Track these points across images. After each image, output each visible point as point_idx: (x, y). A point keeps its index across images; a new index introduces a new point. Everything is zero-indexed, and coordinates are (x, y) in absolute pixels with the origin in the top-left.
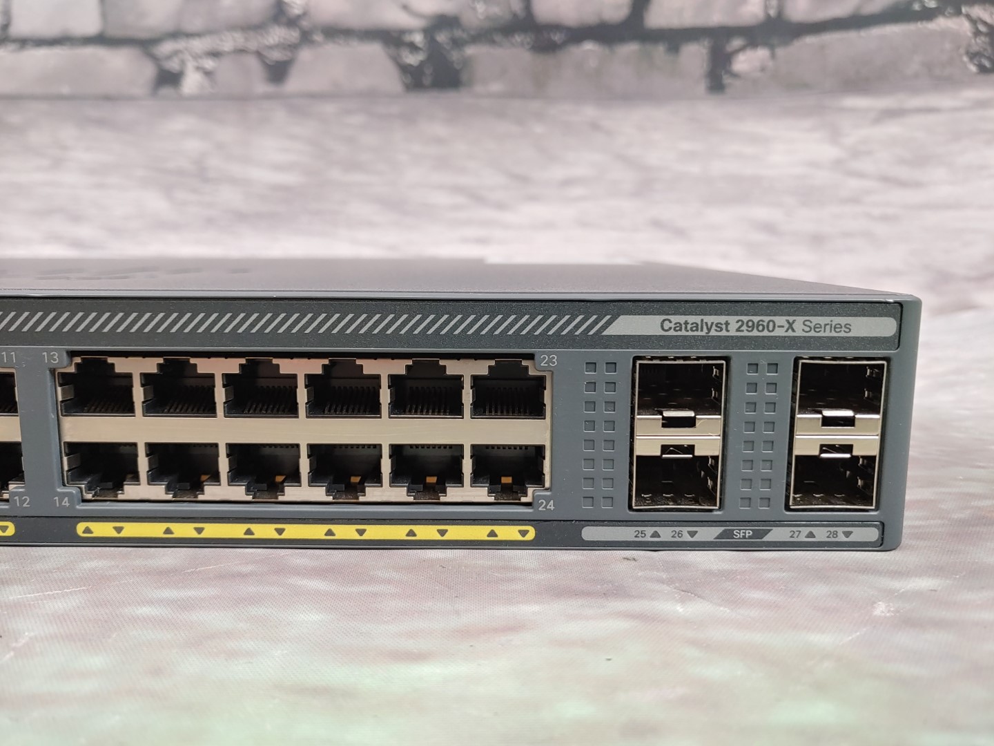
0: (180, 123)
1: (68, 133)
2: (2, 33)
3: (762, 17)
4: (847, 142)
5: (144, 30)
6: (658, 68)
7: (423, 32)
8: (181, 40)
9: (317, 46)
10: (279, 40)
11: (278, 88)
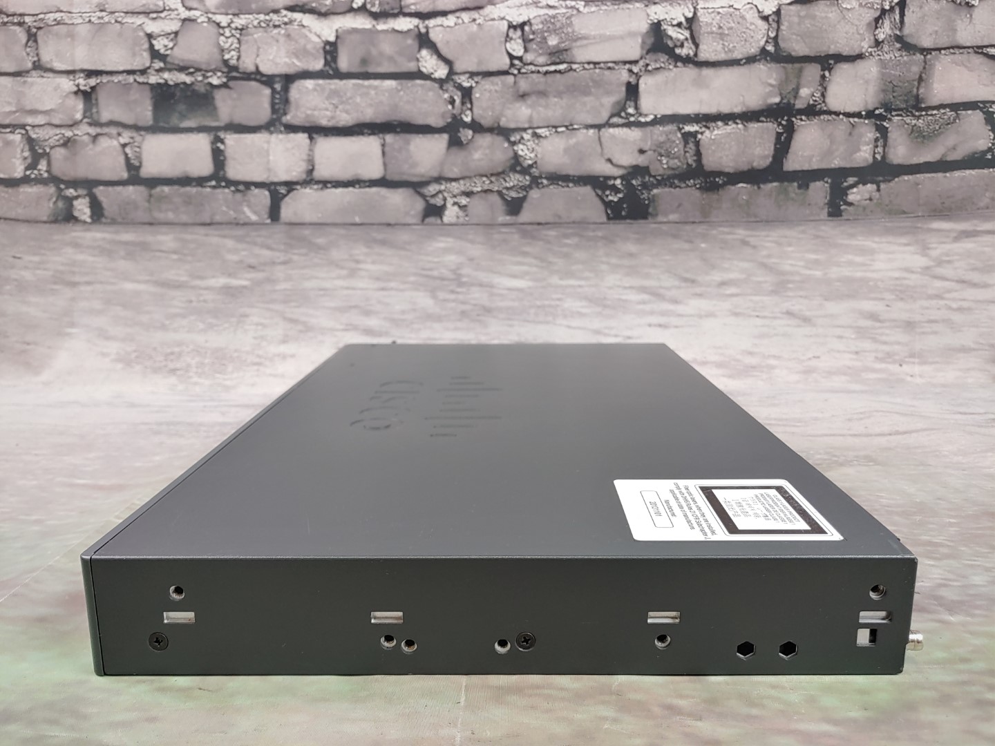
0: (443, 243)
1: (360, 251)
2: (307, 176)
3: (871, 160)
4: (934, 253)
5: (415, 175)
6: (793, 199)
7: (622, 177)
8: (444, 182)
9: (543, 187)
10: (516, 182)
11: (514, 218)
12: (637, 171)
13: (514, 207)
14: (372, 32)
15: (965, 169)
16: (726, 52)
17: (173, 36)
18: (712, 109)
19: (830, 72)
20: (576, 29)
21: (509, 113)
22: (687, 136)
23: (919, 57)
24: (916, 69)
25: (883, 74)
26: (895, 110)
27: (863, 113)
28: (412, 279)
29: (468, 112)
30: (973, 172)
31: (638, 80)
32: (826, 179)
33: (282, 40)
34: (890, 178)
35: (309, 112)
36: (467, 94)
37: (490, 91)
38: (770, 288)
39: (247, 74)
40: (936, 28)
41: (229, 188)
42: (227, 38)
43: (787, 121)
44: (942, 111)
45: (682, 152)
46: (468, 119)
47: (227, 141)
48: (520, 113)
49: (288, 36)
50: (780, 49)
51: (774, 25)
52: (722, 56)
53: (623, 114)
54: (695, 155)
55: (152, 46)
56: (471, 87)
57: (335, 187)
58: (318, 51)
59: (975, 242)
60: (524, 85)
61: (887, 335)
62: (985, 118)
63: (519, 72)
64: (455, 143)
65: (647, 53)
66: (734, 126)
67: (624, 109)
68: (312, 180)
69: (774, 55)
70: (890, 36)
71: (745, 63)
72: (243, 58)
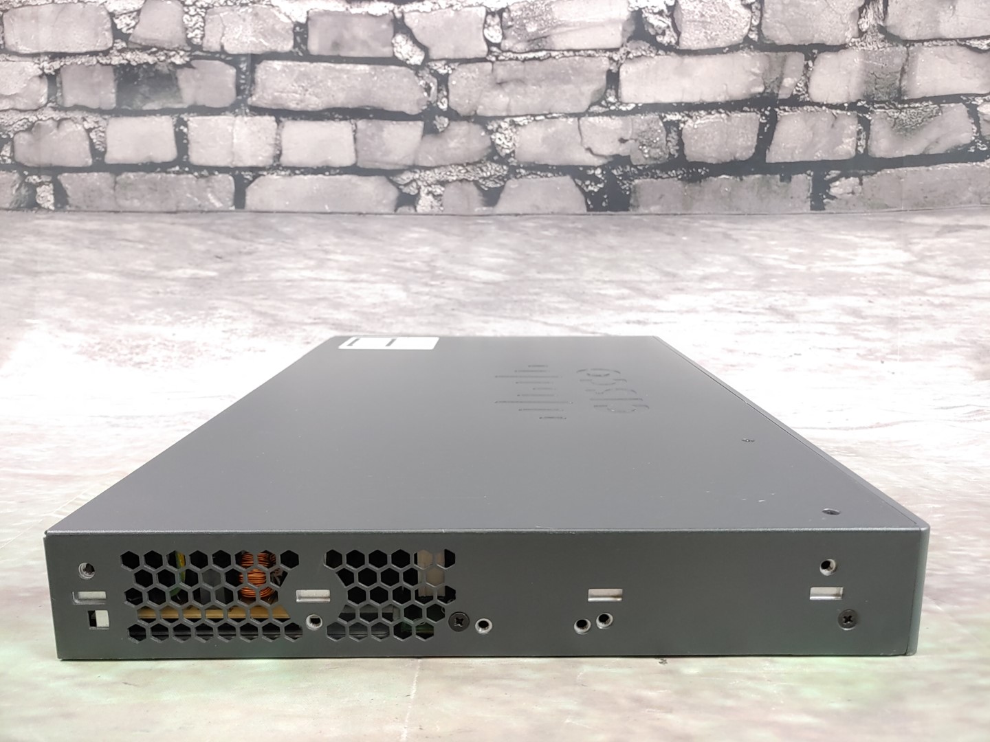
0: (415, 234)
1: (329, 240)
2: (275, 162)
3: (853, 153)
4: (917, 248)
5: (388, 163)
6: (775, 192)
7: (602, 167)
8: (418, 171)
9: (521, 177)
10: (493, 172)
11: (491, 208)
12: (618, 160)
13: (491, 197)
14: (345, 16)
15: (948, 163)
16: (708, 40)
17: (135, 13)
18: (694, 98)
19: (813, 62)
20: (556, 16)
21: (486, 101)
22: (669, 126)
23: (902, 48)
24: (898, 61)
25: (866, 65)
26: (878, 103)
27: (846, 105)
28: (384, 270)
29: (444, 100)
30: (956, 166)
31: (619, 68)
32: (808, 172)
33: (249, 18)
34: (872, 172)
35: (276, 94)
36: (443, 81)
37: (467, 78)
38: (753, 283)
39: (211, 53)
40: (919, 20)
41: (192, 174)
42: (191, 16)
43: (769, 111)
44: (925, 104)
45: (665, 142)
46: (444, 107)
47: (190, 124)
48: (498, 101)
49: (256, 15)
50: (764, 37)
51: (758, 13)
52: (705, 45)
53: (603, 103)
54: (677, 145)
55: (114, 25)
56: (448, 74)
57: (303, 173)
58: (287, 32)
59: (957, 237)
60: (501, 72)
61: (869, 331)
62: (968, 111)
63: (497, 60)
64: (430, 131)
65: (628, 41)
66: (717, 115)
67: (604, 97)
68: (279, 166)
69: (757, 43)
70: (874, 26)
71: (728, 52)
72: (207, 37)
